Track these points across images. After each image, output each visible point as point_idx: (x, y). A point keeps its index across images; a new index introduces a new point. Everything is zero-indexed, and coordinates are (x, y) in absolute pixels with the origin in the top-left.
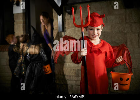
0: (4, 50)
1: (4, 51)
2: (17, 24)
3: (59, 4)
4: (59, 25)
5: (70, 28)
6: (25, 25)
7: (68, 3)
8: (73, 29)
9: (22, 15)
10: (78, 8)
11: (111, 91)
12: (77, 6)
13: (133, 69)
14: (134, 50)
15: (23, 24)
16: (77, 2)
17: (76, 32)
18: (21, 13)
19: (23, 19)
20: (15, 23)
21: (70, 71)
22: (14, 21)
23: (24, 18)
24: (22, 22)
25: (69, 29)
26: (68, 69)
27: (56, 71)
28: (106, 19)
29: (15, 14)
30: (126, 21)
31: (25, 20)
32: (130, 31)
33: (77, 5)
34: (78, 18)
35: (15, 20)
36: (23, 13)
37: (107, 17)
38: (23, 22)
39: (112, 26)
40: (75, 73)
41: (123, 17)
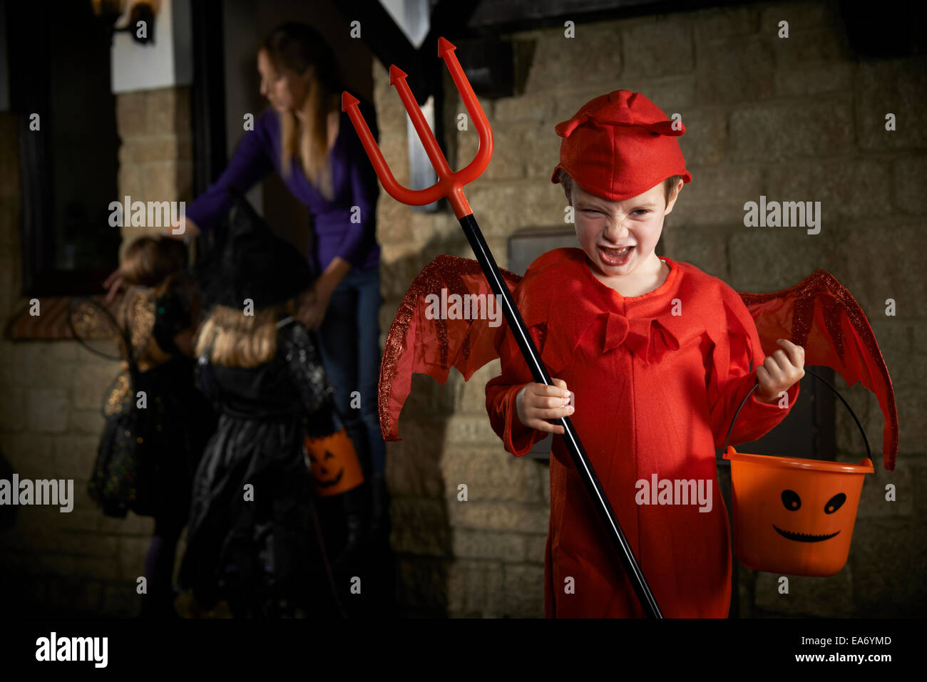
0: (55, 332)
1: (49, 340)
2: (138, 160)
3: (417, 32)
4: (413, 169)
5: (487, 189)
6: (188, 164)
7: (473, 23)
8: (509, 191)
9: (170, 98)
10: (538, 55)
11: (758, 601)
12: (533, 43)
13: (906, 456)
14: (910, 334)
15: (180, 158)
16: (536, 15)
17: (529, 211)
18: (162, 91)
19: (177, 129)
20: (125, 155)
21: (489, 471)
22: (117, 143)
23: (186, 122)
24: (171, 150)
25: (482, 195)
26: (473, 456)
27: (397, 474)
28: (728, 128)
29: (124, 94)
30: (856, 140)
31: (187, 137)
32: (888, 208)
33: (536, 34)
34: (542, 123)
35: (123, 132)
36: (178, 89)
37: (736, 116)
38: (180, 147)
39: (765, 174)
40: (524, 485)
41: (841, 113)
